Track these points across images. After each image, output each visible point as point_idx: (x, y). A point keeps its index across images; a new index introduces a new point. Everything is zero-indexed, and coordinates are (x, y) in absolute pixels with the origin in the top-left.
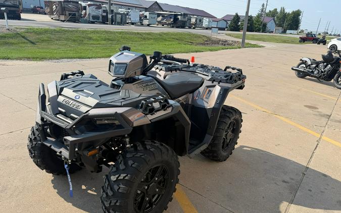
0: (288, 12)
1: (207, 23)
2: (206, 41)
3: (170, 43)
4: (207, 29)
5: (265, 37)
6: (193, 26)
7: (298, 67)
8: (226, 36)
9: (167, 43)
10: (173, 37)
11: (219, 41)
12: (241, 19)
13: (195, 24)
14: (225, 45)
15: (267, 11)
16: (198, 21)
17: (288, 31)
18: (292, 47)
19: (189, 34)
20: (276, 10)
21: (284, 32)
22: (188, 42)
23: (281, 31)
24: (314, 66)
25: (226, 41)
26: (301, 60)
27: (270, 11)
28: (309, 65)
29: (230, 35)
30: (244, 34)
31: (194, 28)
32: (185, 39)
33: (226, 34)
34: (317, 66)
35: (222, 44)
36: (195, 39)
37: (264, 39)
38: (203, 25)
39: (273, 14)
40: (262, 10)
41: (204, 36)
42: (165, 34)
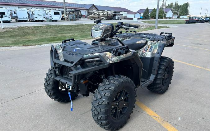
0: (180, 5)
12: (150, 11)
15: (167, 5)
17: (181, 17)
20: (172, 4)
21: (179, 17)
23: (176, 17)
27: (168, 5)
33: (142, 22)
39: (170, 6)
40: (163, 5)
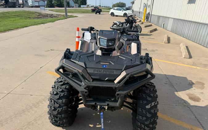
1: (31, 3)
2: (39, 16)
3: (14, 19)
4: (32, 7)
5: (73, 10)
6: (22, 6)
7: (113, 27)
8: (50, 11)
9: (12, 19)
10: (14, 14)
11: (48, 15)
13: (23, 4)
14: (52, 17)
16: (24, 2)
17: (82, 6)
18: (92, 15)
19: (25, 12)
21: (80, 6)
22: (26, 17)
23: (78, 6)
24: (121, 25)
25: (52, 15)
26: (114, 23)
28: (119, 25)
29: (52, 10)
30: (66, 10)
31: (23, 7)
32: (24, 15)
33: (49, 10)
34: (122, 25)
35: (50, 17)
36: (30, 15)
37: (72, 11)
38: (29, 5)
41: (36, 12)
42: (6, 13)
